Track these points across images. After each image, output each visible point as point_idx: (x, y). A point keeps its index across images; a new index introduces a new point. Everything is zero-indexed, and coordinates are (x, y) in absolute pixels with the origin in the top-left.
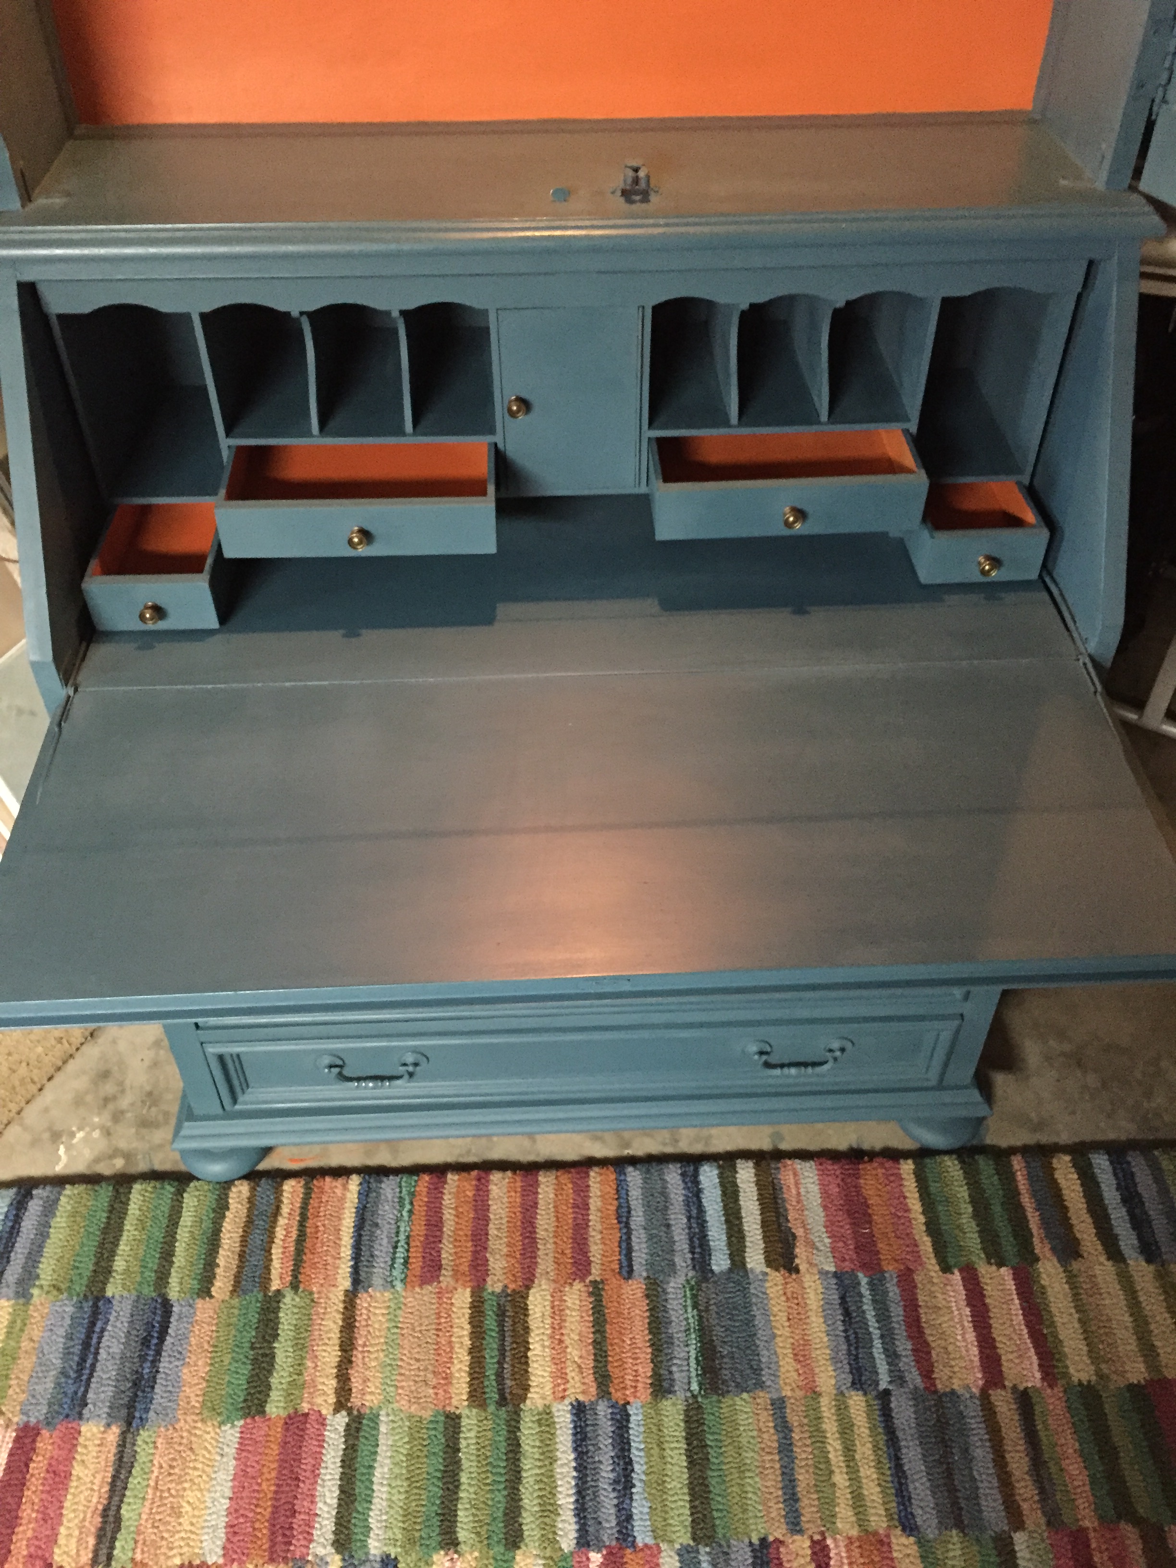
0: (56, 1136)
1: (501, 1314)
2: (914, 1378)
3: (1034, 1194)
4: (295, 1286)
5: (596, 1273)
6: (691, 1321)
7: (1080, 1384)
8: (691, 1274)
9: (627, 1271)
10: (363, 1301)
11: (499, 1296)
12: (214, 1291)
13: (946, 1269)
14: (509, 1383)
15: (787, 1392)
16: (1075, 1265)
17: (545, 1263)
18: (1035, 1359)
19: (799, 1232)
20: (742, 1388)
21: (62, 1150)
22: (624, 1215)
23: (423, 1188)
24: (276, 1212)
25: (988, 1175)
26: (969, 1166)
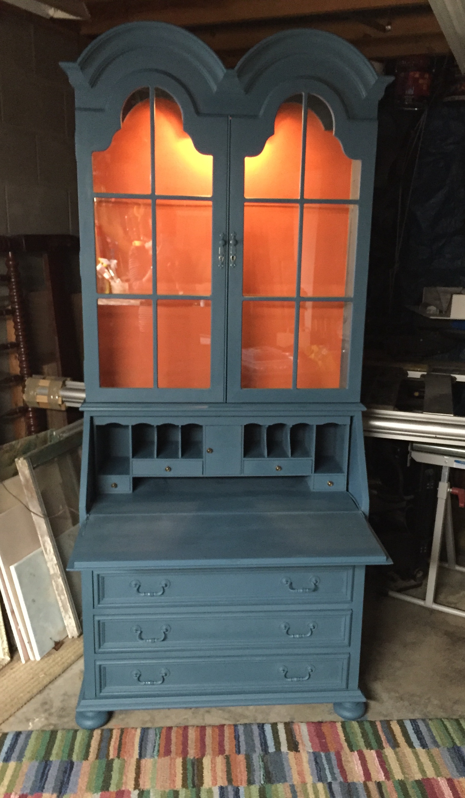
0: (28, 720)
1: (193, 764)
2: (340, 779)
3: (384, 731)
4: (118, 757)
5: (227, 753)
6: (261, 765)
7: (398, 780)
8: (261, 752)
9: (239, 752)
10: (143, 762)
11: (192, 760)
12: (89, 759)
13: (352, 750)
14: (196, 782)
15: (295, 783)
16: (397, 749)
17: (209, 749)
18: (383, 774)
19: (300, 742)
20: (279, 782)
21: (30, 724)
22: (237, 738)
23: (164, 731)
24: (111, 738)
25: (367, 726)
26: (361, 724)
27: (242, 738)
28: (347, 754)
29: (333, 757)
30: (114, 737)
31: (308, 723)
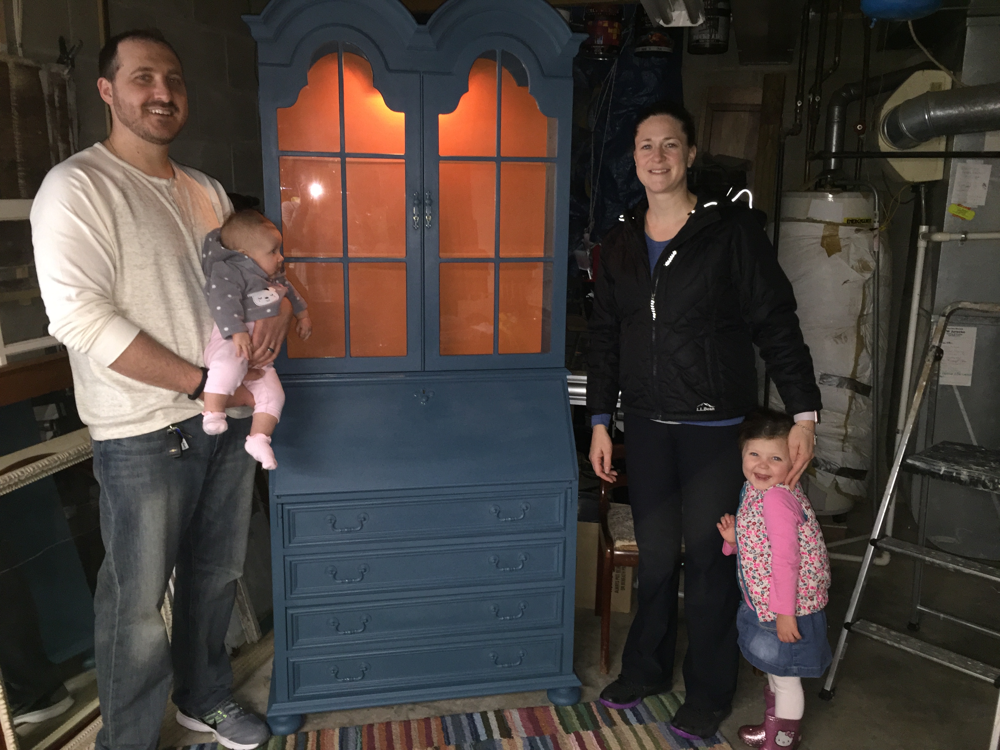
3: (599, 712)
5: (435, 745)
8: (472, 742)
9: (448, 743)
13: (568, 733)
16: (614, 728)
17: (416, 743)
19: (512, 728)
22: (445, 729)
23: (365, 729)
24: (307, 740)
25: (581, 707)
26: (574, 706)
27: (450, 729)
28: (563, 737)
29: (549, 741)
30: (310, 739)
31: (519, 709)
